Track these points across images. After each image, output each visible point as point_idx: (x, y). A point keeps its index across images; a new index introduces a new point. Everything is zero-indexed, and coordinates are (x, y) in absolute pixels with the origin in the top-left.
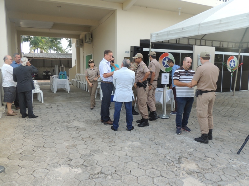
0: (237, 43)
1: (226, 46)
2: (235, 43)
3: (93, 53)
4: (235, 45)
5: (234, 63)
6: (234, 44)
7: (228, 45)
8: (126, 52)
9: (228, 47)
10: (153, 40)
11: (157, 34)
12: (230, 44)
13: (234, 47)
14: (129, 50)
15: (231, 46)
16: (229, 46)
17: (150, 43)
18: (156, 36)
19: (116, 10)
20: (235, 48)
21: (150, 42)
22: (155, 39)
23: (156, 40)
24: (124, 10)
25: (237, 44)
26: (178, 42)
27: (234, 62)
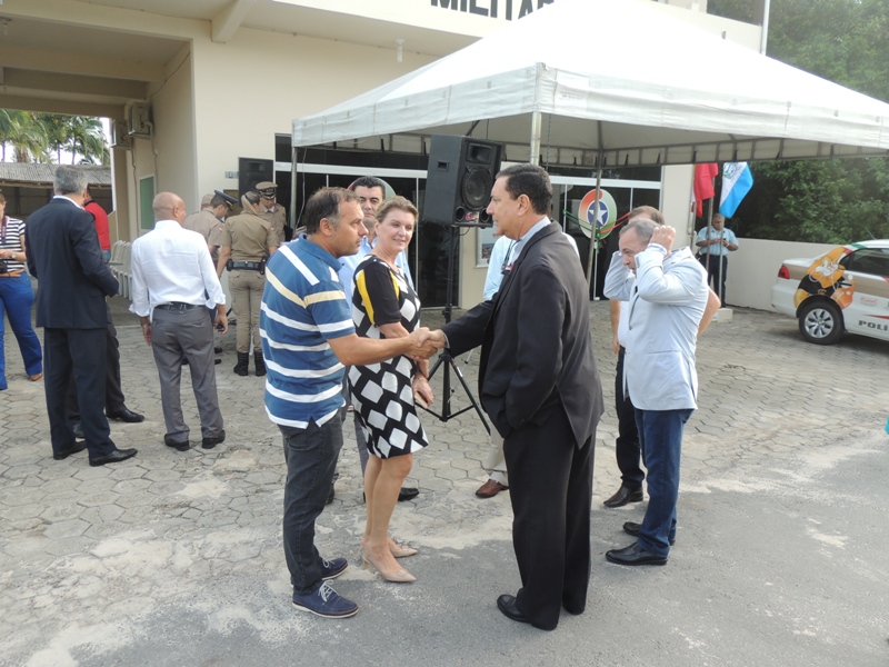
0: (590, 150)
1: (554, 160)
2: (584, 150)
3: (157, 173)
4: (583, 158)
5: (604, 212)
6: (579, 154)
7: (559, 157)
8: (229, 176)
9: (557, 163)
10: (297, 141)
11: (305, 123)
12: (563, 152)
13: (579, 162)
14: (235, 168)
15: (572, 162)
16: (562, 161)
17: (291, 148)
18: (303, 130)
19: (191, 40)
20: (582, 165)
21: (293, 145)
22: (300, 138)
23: (302, 141)
24: (218, 42)
25: (588, 155)
26: (386, 148)
27: (603, 207)
